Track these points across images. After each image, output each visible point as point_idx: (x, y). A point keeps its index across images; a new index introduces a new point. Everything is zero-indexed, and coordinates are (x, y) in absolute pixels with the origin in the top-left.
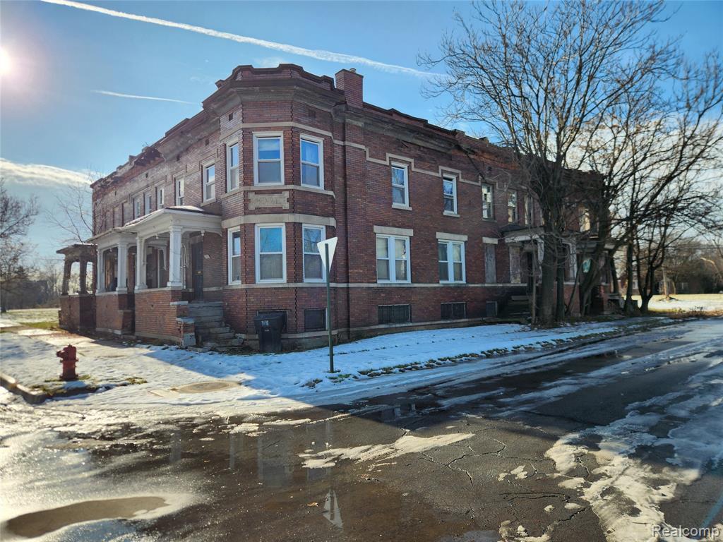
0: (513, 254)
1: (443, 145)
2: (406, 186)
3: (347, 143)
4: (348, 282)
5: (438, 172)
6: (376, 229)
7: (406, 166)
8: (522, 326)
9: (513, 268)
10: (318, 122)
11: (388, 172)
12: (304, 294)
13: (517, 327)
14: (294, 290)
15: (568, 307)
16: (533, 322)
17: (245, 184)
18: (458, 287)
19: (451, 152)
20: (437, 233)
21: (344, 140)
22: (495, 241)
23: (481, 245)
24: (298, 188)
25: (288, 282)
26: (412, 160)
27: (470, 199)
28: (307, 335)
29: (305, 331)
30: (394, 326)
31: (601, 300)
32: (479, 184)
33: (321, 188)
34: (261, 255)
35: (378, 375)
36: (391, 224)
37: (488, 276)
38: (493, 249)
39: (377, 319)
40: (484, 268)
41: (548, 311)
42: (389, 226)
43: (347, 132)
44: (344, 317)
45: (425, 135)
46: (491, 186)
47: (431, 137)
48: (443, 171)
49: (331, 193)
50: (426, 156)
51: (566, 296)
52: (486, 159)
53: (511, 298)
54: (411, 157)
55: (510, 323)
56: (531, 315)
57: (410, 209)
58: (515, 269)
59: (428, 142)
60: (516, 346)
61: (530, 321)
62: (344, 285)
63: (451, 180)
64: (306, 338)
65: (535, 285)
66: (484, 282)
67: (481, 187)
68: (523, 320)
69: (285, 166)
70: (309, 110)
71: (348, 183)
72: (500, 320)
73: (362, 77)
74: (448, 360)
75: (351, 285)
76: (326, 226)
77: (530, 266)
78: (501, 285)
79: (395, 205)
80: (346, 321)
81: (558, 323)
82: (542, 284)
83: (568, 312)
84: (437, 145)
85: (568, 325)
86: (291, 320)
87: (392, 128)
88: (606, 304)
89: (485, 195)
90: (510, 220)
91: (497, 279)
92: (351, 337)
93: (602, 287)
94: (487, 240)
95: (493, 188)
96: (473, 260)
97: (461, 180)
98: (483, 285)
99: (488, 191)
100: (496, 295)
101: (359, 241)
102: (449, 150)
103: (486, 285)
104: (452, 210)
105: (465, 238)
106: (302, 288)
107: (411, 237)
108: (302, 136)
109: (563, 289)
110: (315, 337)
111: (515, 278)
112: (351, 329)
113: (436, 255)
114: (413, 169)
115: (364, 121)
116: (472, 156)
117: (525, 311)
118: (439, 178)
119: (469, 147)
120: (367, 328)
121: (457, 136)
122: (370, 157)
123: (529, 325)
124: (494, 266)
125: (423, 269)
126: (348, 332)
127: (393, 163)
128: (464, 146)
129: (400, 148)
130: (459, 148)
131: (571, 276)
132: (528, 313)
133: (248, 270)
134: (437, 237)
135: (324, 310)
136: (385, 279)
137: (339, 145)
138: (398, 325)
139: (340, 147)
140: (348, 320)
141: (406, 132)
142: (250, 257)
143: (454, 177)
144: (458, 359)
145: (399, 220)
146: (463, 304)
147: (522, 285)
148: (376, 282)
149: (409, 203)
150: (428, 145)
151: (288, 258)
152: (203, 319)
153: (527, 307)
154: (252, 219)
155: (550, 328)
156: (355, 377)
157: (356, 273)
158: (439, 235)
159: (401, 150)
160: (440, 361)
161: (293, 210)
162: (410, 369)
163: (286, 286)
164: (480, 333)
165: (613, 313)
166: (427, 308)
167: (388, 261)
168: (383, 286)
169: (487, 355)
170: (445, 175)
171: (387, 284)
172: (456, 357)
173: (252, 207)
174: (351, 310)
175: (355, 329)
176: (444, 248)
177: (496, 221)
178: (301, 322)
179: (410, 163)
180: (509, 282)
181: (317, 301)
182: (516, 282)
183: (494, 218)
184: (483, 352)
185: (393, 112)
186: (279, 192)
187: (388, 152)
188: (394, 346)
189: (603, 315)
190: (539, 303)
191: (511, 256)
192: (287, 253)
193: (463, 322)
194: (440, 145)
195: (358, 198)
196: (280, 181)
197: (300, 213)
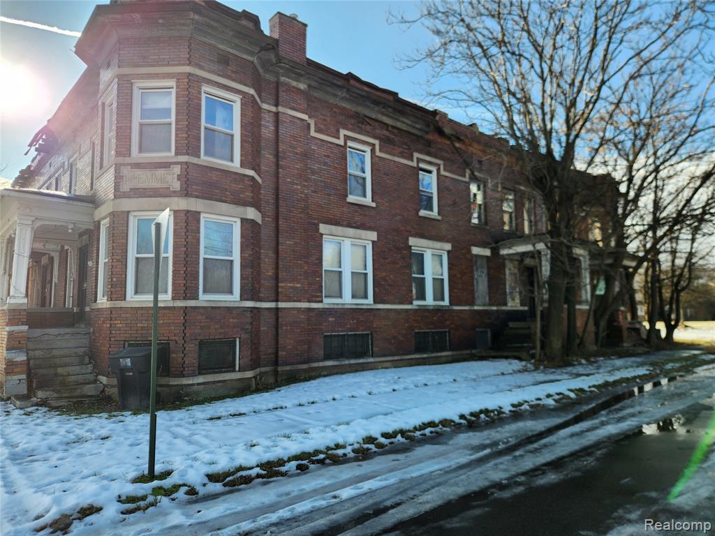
0: (510, 269)
1: (418, 126)
2: (368, 175)
3: (281, 109)
4: (277, 301)
5: (412, 161)
6: (323, 228)
7: (368, 149)
8: (524, 363)
9: (510, 286)
10: (233, 71)
11: (341, 154)
12: (200, 317)
13: (516, 365)
14: (182, 311)
15: (582, 339)
16: (538, 358)
17: (118, 154)
18: (438, 310)
19: (430, 137)
20: (410, 238)
21: (277, 105)
22: (487, 252)
23: (468, 256)
24: (195, 160)
25: (174, 298)
26: (377, 142)
27: (454, 198)
28: (201, 379)
29: (200, 374)
30: (347, 362)
31: (619, 329)
32: (467, 179)
33: (236, 165)
34: (137, 259)
35: (247, 480)
36: (345, 223)
37: (478, 297)
38: (485, 261)
39: (322, 353)
40: (473, 286)
41: (557, 343)
42: (342, 225)
43: (281, 93)
44: (270, 351)
45: (395, 109)
46: (482, 184)
47: (402, 113)
48: (419, 160)
49: (251, 173)
50: (396, 139)
51: (579, 323)
52: (475, 149)
53: (508, 326)
54: (375, 137)
55: (507, 358)
56: (534, 348)
57: (374, 205)
58: (513, 288)
59: (398, 120)
60: (516, 402)
61: (533, 356)
62: (272, 305)
63: (430, 172)
64: (198, 384)
65: (539, 309)
66: (472, 303)
67: (468, 184)
68: (524, 355)
69: (177, 130)
70: (219, 54)
71: (280, 162)
72: (493, 354)
73: (305, 25)
74: (399, 437)
75: (282, 305)
76: (241, 219)
77: (532, 284)
78: (495, 308)
79: (351, 198)
80: (273, 356)
81: (570, 358)
82: (549, 308)
83: (581, 344)
84: (410, 126)
85: (583, 361)
86: (176, 357)
87: (348, 96)
88: (625, 334)
89: (475, 195)
90: (506, 228)
91: (490, 299)
92: (279, 379)
93: (620, 313)
94: (476, 250)
95: (485, 186)
96: (458, 276)
97: (443, 172)
98: (472, 308)
99: (479, 189)
100: (488, 321)
101: (295, 243)
102: (427, 133)
103: (476, 308)
104: (431, 209)
105: (448, 246)
106: (195, 308)
107: (373, 242)
108: (205, 88)
109: (575, 315)
110: (214, 382)
111: (513, 299)
112: (280, 369)
113: (409, 266)
114: (378, 153)
115: (308, 82)
116: (457, 145)
117: (526, 342)
118: (414, 168)
119: (454, 133)
120: (305, 366)
121: (437, 118)
122: (315, 131)
123: (533, 361)
124: (486, 283)
125: (389, 285)
126: (276, 373)
127: (350, 144)
128: (447, 131)
129: (360, 125)
130: (440, 132)
131: (584, 297)
132: (531, 345)
133: (114, 279)
134: (410, 244)
135: (235, 341)
136: (336, 297)
137: (269, 111)
138: (353, 361)
139: (272, 114)
140: (276, 354)
141: (368, 103)
142: (118, 261)
143: (434, 169)
144: (418, 433)
145: (356, 219)
146: (446, 332)
147: (521, 308)
148: (322, 302)
149: (372, 198)
150: (399, 125)
151: (174, 263)
152: (55, 352)
153: (529, 337)
154: (126, 204)
155: (560, 367)
156: (192, 491)
157: (291, 287)
158: (412, 241)
159: (361, 128)
160: (382, 440)
161: (186, 193)
162: (322, 462)
163: (171, 304)
164: (465, 375)
165: (635, 345)
166: (395, 338)
167: (340, 272)
168: (332, 307)
169: (469, 421)
170: (422, 165)
171: (338, 304)
172: (415, 429)
173: (125, 187)
174: (281, 341)
175: (288, 368)
176: (420, 258)
177: (488, 228)
178: (192, 359)
179: (374, 145)
180: (506, 304)
181: (221, 328)
182: (514, 304)
183: (486, 223)
184: (462, 417)
185: (351, 76)
186: (166, 165)
187: (343, 128)
188: (330, 397)
189: (623, 347)
190: (545, 332)
191: (507, 272)
192: (175, 256)
193: (445, 356)
194: (414, 125)
195: (297, 184)
196: (169, 150)
197: (197, 197)
